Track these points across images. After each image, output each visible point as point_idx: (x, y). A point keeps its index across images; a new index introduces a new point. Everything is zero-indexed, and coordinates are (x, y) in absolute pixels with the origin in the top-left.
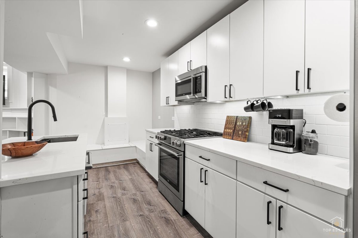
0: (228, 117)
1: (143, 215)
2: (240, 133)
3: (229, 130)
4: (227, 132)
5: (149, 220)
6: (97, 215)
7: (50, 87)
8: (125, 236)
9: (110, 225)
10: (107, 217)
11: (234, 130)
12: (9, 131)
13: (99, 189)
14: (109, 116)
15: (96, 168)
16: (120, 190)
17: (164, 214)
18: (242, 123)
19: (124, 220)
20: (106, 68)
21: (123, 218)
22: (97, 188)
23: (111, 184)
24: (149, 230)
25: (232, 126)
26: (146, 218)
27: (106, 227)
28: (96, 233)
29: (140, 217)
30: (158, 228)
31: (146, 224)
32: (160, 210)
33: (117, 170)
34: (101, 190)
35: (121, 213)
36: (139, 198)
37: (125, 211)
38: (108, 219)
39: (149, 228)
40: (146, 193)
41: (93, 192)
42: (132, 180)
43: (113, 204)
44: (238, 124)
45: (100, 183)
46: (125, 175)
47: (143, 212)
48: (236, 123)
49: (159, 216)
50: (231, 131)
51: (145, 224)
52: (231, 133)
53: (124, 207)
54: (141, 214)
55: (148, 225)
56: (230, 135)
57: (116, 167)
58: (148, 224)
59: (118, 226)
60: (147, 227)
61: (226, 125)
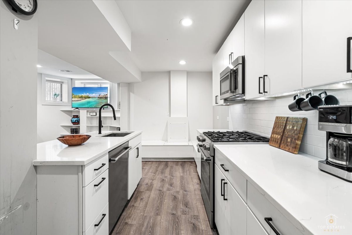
0: (277, 118)
1: (175, 215)
2: (289, 140)
3: (277, 136)
4: (274, 138)
5: (178, 221)
6: (140, 203)
7: (131, 93)
8: (151, 229)
9: (145, 215)
10: (147, 206)
11: (282, 136)
12: (110, 126)
13: (153, 180)
14: (171, 116)
15: (159, 161)
16: (167, 185)
17: (195, 220)
18: (293, 127)
19: (157, 214)
20: (169, 73)
21: (158, 212)
22: (151, 179)
23: (163, 178)
24: (173, 231)
25: (280, 130)
26: (176, 218)
27: (141, 215)
28: (132, 218)
29: (171, 216)
30: (182, 232)
31: (174, 224)
32: (193, 214)
33: (174, 166)
34: (153, 181)
35: (158, 206)
36: (180, 197)
37: (163, 205)
38: (146, 209)
39: (174, 230)
40: (189, 193)
41: (147, 182)
42: (182, 178)
43: (157, 196)
44: (288, 128)
45: (156, 175)
46: (178, 172)
47: (177, 211)
48: (285, 126)
49: (188, 220)
50: (279, 137)
51: (172, 224)
52: (278, 139)
53: (163, 201)
54: (174, 213)
55: (174, 226)
56: (277, 142)
57: (175, 163)
58: (175, 224)
59: (150, 218)
60: (173, 227)
61: (274, 128)
